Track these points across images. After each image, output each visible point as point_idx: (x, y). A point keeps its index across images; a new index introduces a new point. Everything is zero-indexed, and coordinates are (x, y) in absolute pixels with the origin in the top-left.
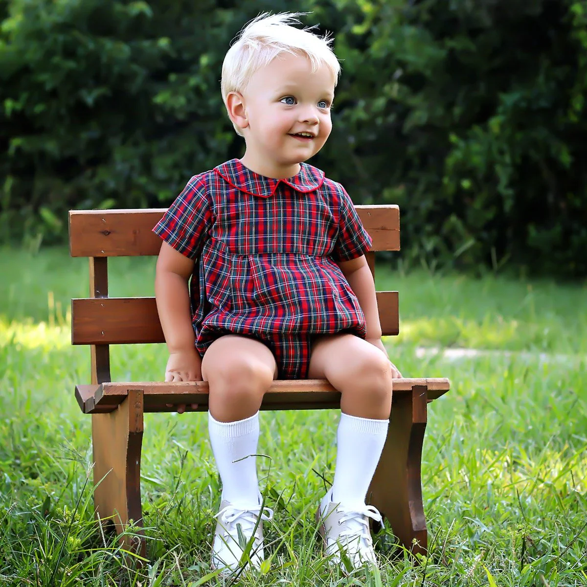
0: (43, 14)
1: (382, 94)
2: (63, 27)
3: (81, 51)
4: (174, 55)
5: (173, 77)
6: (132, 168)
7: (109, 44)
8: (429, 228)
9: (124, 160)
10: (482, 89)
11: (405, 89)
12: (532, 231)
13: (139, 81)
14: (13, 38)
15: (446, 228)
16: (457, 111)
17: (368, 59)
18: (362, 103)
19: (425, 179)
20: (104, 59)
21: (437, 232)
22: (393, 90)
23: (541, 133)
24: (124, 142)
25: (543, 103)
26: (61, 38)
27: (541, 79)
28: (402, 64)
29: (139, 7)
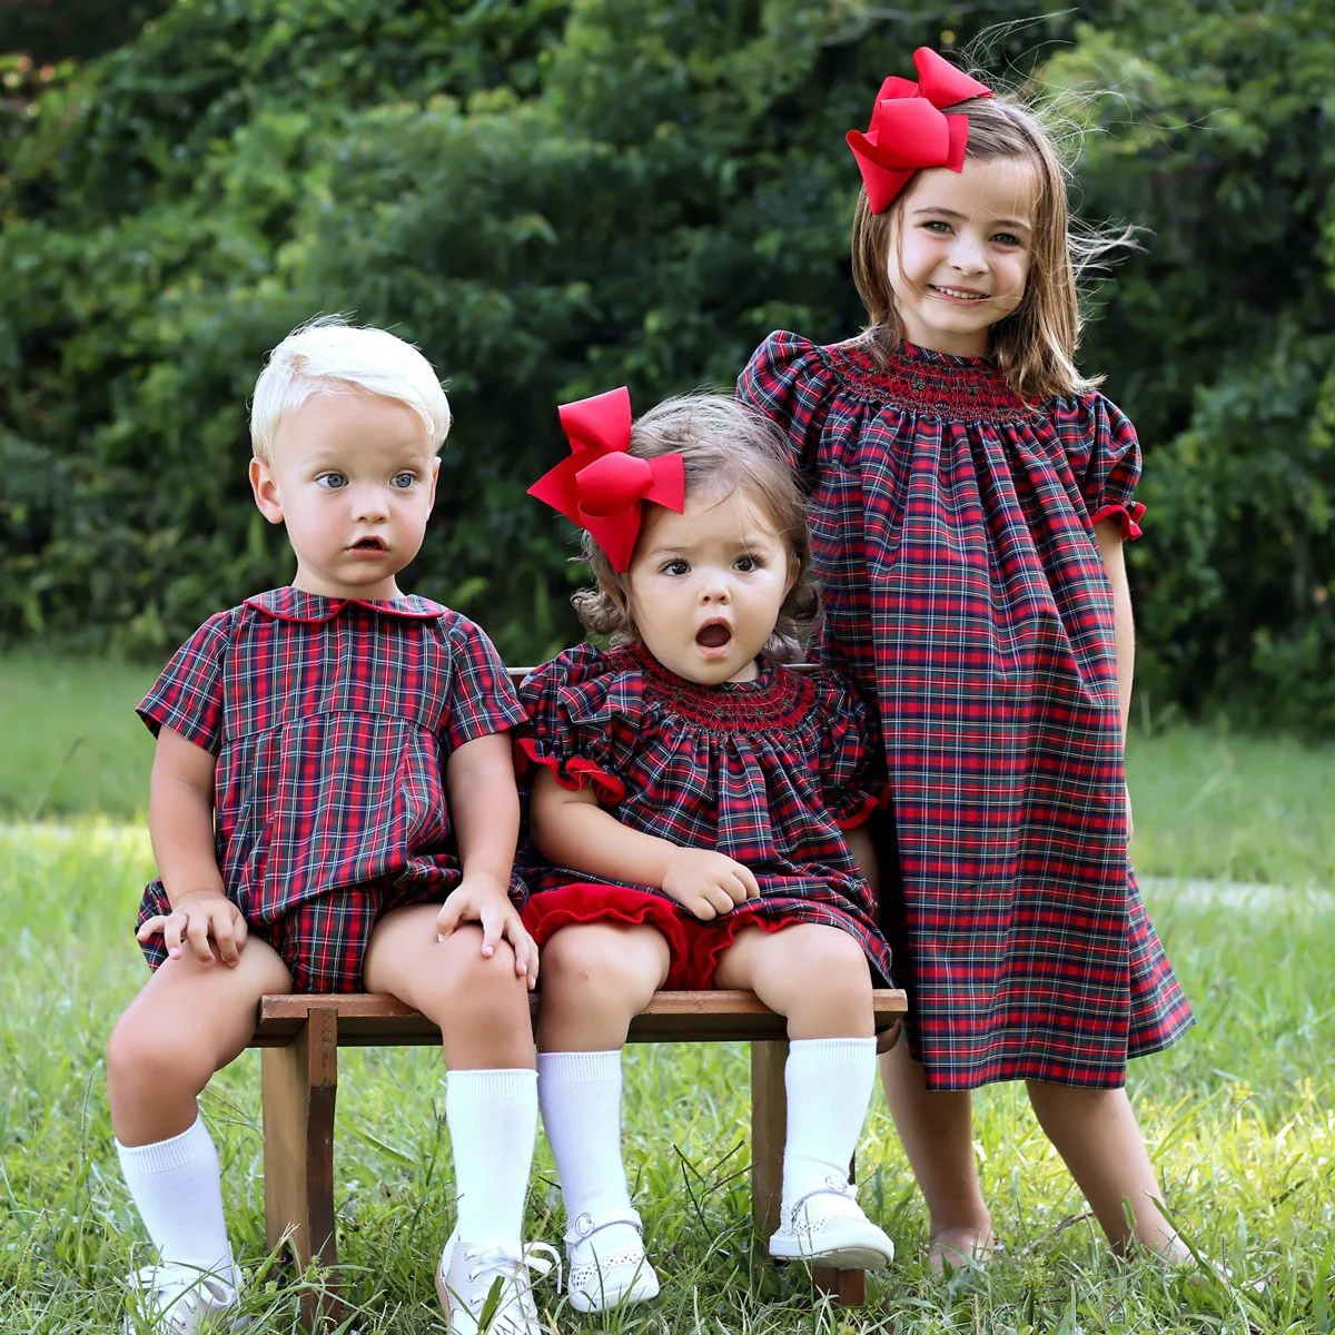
0: (354, 238)
2: (389, 264)
3: (421, 307)
4: (597, 315)
5: (594, 353)
6: (520, 522)
7: (473, 294)
9: (504, 509)
10: (1171, 378)
12: (1262, 639)
13: (530, 363)
14: (297, 278)
20: (464, 324)
23: (1277, 463)
24: (504, 473)
25: (1281, 408)
26: (384, 282)
27: (1279, 360)
29: (532, 225)
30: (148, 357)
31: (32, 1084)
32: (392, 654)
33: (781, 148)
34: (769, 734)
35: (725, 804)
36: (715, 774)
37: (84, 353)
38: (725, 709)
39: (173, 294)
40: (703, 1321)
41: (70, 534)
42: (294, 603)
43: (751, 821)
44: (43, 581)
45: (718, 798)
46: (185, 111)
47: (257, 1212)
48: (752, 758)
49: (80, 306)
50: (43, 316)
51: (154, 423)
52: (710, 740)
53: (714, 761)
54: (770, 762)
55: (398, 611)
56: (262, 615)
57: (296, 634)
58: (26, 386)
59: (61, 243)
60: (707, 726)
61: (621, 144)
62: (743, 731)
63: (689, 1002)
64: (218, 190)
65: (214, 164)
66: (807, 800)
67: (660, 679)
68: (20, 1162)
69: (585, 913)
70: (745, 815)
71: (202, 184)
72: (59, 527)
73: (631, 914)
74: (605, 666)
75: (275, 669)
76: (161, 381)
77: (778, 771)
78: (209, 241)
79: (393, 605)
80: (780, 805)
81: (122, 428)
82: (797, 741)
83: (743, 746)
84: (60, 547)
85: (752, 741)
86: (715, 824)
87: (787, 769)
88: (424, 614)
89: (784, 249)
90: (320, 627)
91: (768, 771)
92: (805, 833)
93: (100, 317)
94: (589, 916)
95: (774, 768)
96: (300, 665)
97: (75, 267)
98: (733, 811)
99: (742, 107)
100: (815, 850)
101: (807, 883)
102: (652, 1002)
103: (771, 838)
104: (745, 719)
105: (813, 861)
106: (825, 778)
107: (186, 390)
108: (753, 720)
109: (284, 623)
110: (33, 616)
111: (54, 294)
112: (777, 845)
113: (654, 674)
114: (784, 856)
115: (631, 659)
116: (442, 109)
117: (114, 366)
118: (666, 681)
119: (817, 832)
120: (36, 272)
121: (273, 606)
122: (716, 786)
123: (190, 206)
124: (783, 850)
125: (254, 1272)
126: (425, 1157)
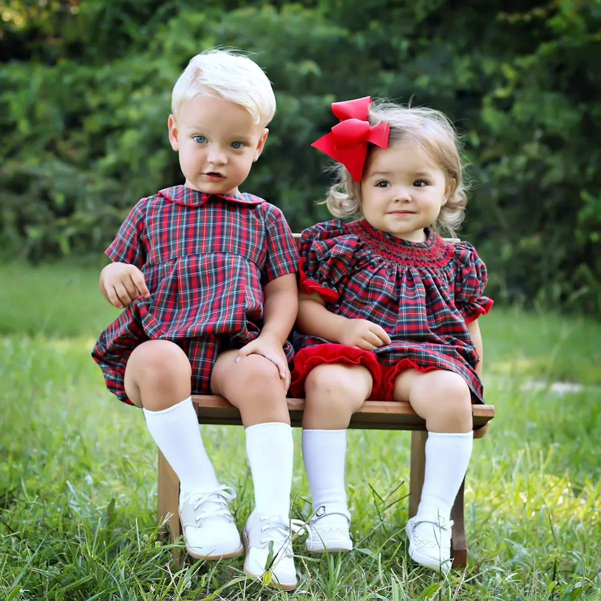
1: (524, 153)
8: (561, 275)
11: (545, 149)
15: (576, 276)
16: (591, 171)
17: (513, 121)
18: (505, 160)
19: (560, 230)
21: (568, 278)
22: (533, 149)
24: (292, 186)
28: (543, 127)
29: (309, 67)
30: (123, 127)
31: (43, 446)
32: (233, 221)
33: (430, 37)
34: (430, 269)
35: (403, 301)
36: (398, 286)
37: (94, 124)
38: (407, 254)
39: (137, 96)
40: (383, 571)
41: (85, 209)
42: (183, 195)
43: (416, 311)
44: (70, 231)
45: (399, 299)
46: (146, 11)
47: (153, 510)
48: (420, 279)
49: (93, 101)
50: (75, 106)
51: (126, 157)
52: (398, 269)
53: (399, 280)
54: (429, 282)
55: (237, 200)
56: (167, 200)
57: (182, 211)
58: (66, 138)
59: (84, 71)
60: (397, 262)
61: (353, 30)
62: (416, 266)
63: (381, 407)
64: (160, 49)
65: (160, 36)
66: (448, 303)
67: (374, 238)
68: (34, 482)
69: (329, 359)
70: (414, 307)
71: (153, 45)
72: (78, 205)
73: (353, 360)
74: (344, 231)
75: (172, 228)
76: (130, 138)
77: (433, 287)
78: (155, 72)
79: (235, 197)
80: (433, 304)
81: (110, 159)
82: (443, 274)
83: (415, 272)
84: (79, 215)
85: (420, 271)
86: (397, 312)
87: (438, 287)
88: (251, 202)
89: (431, 84)
90: (196, 208)
91: (428, 287)
92: (445, 319)
93: (103, 107)
94: (331, 360)
95: (431, 285)
96: (184, 226)
97: (92, 84)
98: (407, 305)
99: (412, 15)
100: (450, 329)
101: (444, 348)
102: (363, 406)
103: (426, 320)
104: (417, 260)
105: (448, 334)
106: (457, 295)
107: (142, 142)
108: (422, 261)
109: (178, 204)
110: (65, 246)
111: (80, 95)
112: (430, 324)
113: (371, 236)
114: (433, 330)
115: (360, 228)
116: (268, 12)
117: (108, 131)
118: (377, 239)
119: (452, 319)
120: (73, 85)
121: (173, 196)
122: (399, 293)
123: (147, 55)
124: (434, 327)
125: (149, 536)
126: (240, 487)
